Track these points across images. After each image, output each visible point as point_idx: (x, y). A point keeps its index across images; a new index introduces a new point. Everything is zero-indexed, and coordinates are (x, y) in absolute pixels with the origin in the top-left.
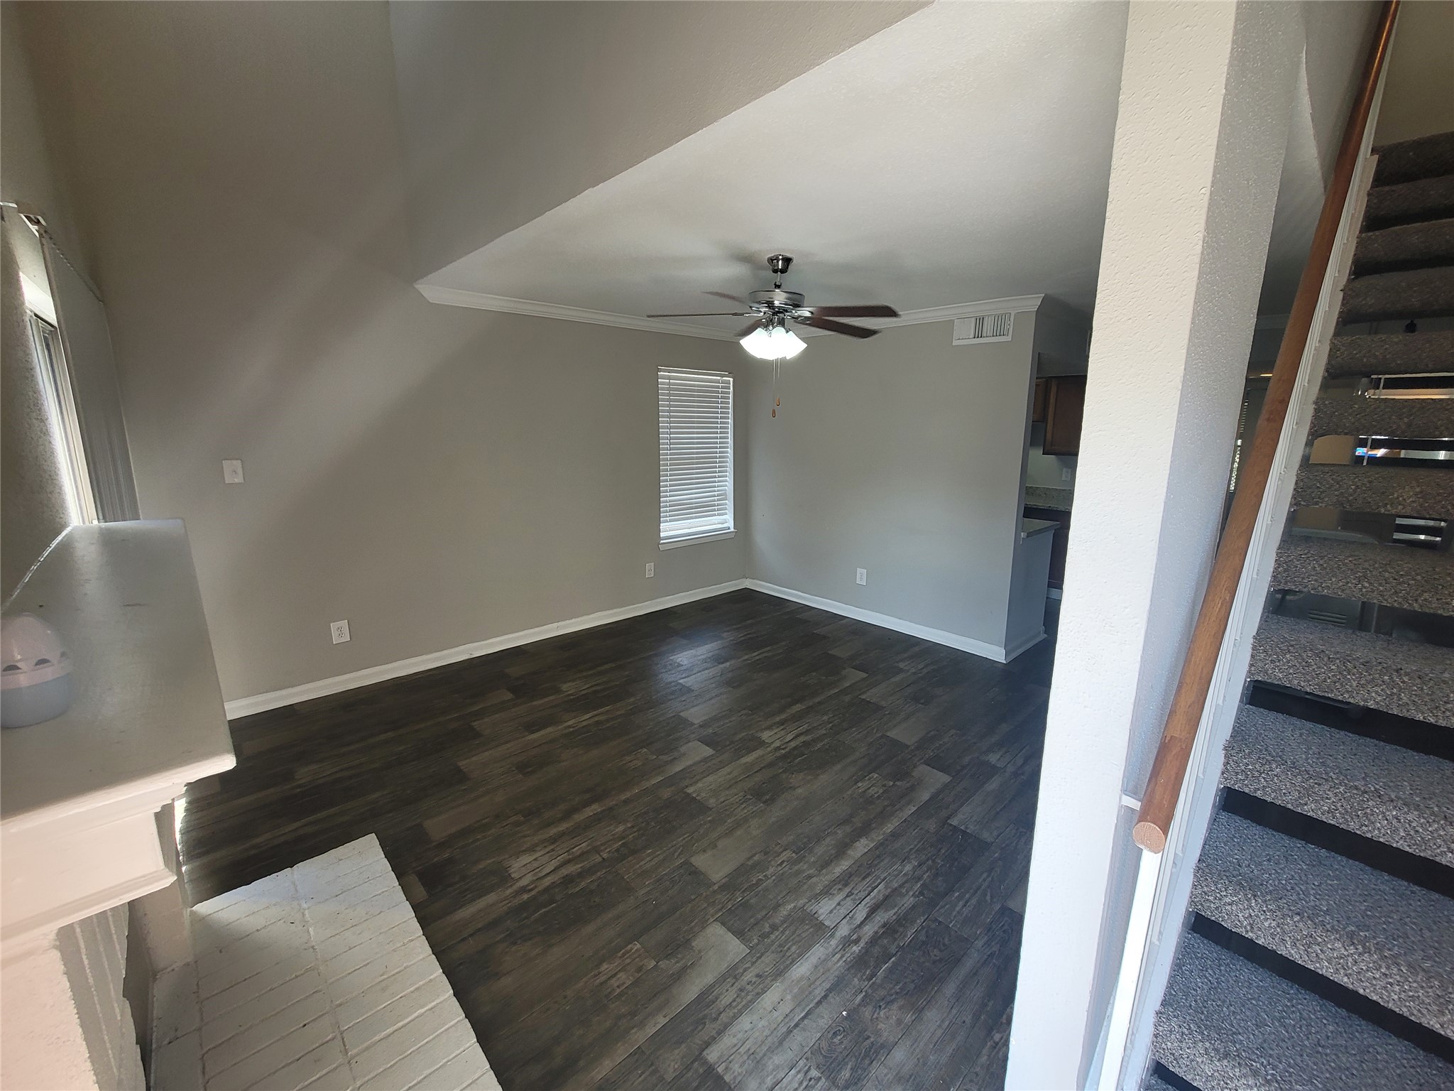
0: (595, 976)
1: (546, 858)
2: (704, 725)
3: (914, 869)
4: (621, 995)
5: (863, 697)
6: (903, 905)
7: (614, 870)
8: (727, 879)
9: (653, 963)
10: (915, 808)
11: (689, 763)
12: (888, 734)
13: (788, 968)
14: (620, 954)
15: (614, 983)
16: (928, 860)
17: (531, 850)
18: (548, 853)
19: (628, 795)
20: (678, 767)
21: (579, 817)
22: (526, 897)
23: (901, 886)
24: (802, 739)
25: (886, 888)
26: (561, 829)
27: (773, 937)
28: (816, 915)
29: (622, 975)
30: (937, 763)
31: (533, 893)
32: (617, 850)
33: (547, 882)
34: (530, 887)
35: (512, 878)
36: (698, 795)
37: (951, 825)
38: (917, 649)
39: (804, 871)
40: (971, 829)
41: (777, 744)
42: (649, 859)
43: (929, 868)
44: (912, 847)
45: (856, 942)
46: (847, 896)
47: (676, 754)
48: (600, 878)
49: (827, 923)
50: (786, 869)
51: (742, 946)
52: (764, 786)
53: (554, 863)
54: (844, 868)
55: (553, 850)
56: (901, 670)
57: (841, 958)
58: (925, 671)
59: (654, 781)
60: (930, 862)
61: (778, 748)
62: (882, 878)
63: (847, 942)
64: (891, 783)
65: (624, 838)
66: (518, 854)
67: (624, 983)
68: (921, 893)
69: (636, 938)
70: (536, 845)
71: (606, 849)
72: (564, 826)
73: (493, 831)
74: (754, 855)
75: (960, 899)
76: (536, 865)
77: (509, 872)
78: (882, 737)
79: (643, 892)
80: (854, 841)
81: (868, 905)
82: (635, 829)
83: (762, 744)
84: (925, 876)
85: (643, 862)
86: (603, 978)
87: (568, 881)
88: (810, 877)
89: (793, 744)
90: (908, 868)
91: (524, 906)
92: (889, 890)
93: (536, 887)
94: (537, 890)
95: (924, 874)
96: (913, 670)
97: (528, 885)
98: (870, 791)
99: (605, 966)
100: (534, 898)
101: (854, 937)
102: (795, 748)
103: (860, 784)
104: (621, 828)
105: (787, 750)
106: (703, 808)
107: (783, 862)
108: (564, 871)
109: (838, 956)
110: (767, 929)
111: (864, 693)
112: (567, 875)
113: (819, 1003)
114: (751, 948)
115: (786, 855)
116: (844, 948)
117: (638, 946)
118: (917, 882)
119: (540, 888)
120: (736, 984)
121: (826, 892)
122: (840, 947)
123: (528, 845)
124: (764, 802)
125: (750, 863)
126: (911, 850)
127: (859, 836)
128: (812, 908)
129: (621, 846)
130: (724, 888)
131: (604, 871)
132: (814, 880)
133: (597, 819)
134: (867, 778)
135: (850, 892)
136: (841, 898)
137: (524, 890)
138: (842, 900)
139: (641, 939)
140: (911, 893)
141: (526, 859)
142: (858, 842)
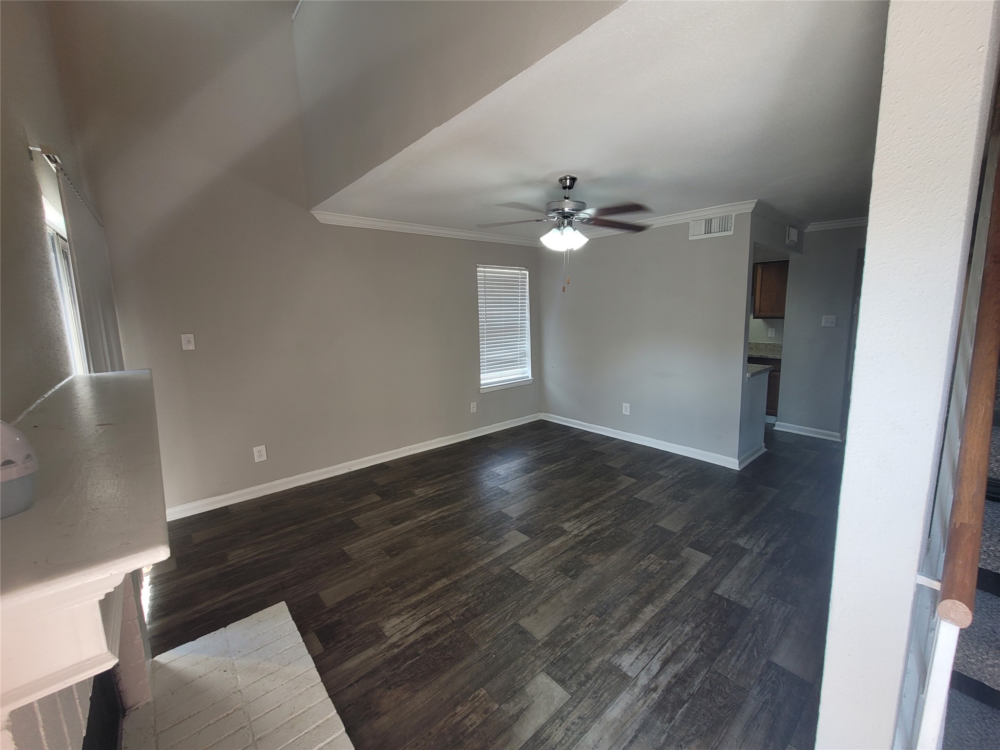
0: (452, 716)
1: (410, 620)
2: (520, 519)
3: (693, 629)
4: (473, 732)
5: (636, 496)
6: (688, 659)
7: (461, 630)
8: (548, 638)
9: (497, 706)
10: (687, 581)
11: (512, 547)
12: (658, 524)
13: (602, 712)
14: (470, 698)
15: (468, 722)
16: (702, 622)
17: (399, 614)
18: (411, 616)
19: (468, 571)
20: (503, 550)
21: (433, 589)
22: (396, 651)
23: (685, 643)
24: (594, 528)
25: (673, 644)
26: (420, 598)
27: (588, 685)
28: (620, 667)
29: (473, 716)
30: (698, 546)
31: (402, 648)
32: (463, 615)
33: (412, 639)
34: (400, 643)
35: (386, 636)
36: (520, 572)
37: (717, 594)
38: (670, 461)
39: (606, 631)
40: (733, 597)
41: (576, 532)
42: (487, 621)
43: (705, 629)
44: (689, 611)
45: (655, 690)
46: (643, 652)
47: (501, 540)
48: (451, 636)
49: (629, 674)
50: (593, 629)
51: (565, 692)
52: (569, 564)
53: (416, 625)
54: (638, 629)
55: (415, 614)
56: (661, 477)
57: (644, 703)
58: (680, 476)
59: (487, 561)
60: (704, 624)
61: (576, 536)
62: (669, 637)
63: (648, 690)
64: (666, 562)
65: (468, 605)
66: (389, 617)
67: (475, 723)
68: (701, 650)
69: (482, 684)
70: (402, 610)
71: (454, 613)
72: (422, 596)
73: (369, 599)
74: (567, 618)
75: (732, 654)
76: (403, 625)
77: (384, 631)
78: (654, 526)
79: (485, 647)
80: (643, 607)
81: (660, 659)
82: (475, 598)
83: (564, 532)
84: (702, 636)
85: (483, 624)
86: (459, 718)
87: (427, 638)
88: (612, 636)
89: (587, 532)
90: (688, 629)
91: (395, 659)
92: (675, 647)
93: (403, 643)
94: (404, 645)
95: (701, 634)
96: (670, 476)
97: (397, 642)
98: (650, 568)
99: (459, 708)
100: (403, 651)
101: (653, 686)
102: (589, 535)
103: (642, 563)
104: (464, 597)
105: (583, 536)
106: (525, 582)
107: (590, 624)
108: (424, 631)
109: (641, 702)
110: (583, 679)
111: (636, 493)
112: (426, 634)
113: (631, 742)
114: (572, 694)
115: (591, 619)
116: (645, 695)
117: (484, 691)
118: (697, 640)
119: (407, 644)
120: (563, 725)
121: (626, 648)
122: (643, 694)
123: (396, 610)
124: (571, 577)
125: (564, 624)
126: (688, 614)
127: (647, 604)
128: (616, 661)
129: (466, 611)
130: (546, 644)
131: (454, 631)
132: (615, 638)
133: (447, 590)
134: (646, 558)
135: (644, 648)
136: (639, 653)
137: (394, 645)
138: (639, 655)
139: (486, 686)
140: (693, 650)
141: (395, 621)
142: (646, 608)
